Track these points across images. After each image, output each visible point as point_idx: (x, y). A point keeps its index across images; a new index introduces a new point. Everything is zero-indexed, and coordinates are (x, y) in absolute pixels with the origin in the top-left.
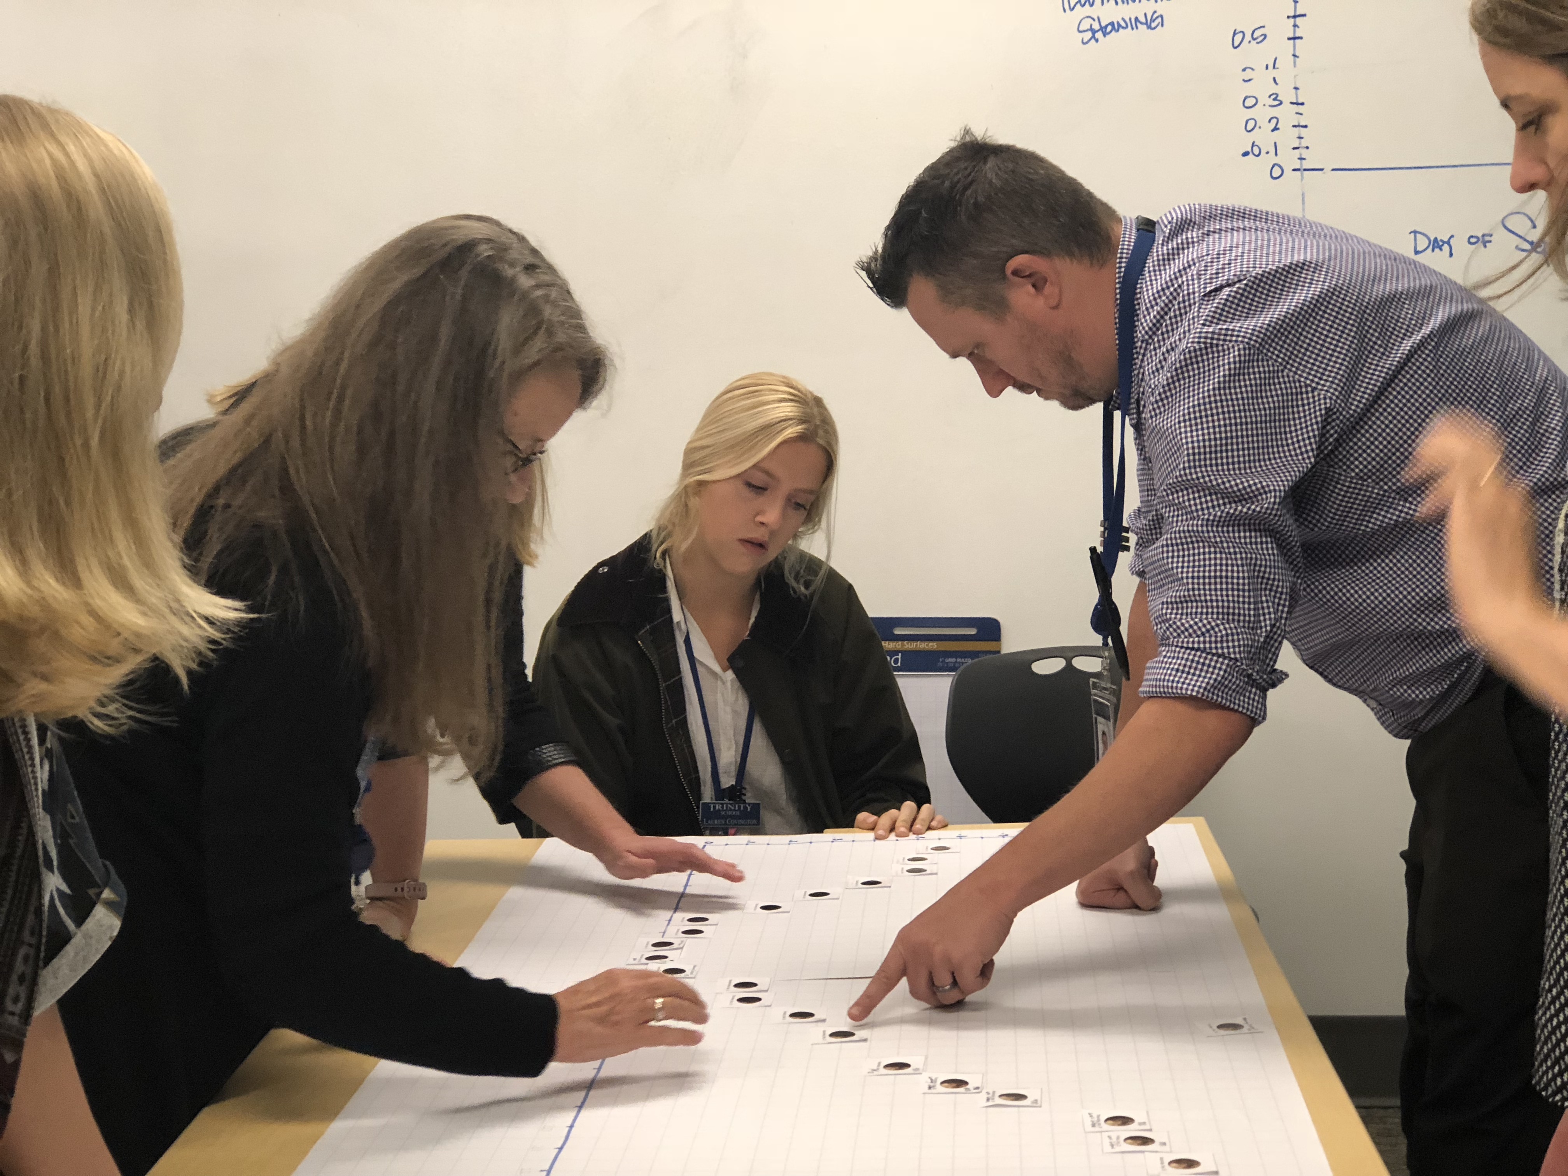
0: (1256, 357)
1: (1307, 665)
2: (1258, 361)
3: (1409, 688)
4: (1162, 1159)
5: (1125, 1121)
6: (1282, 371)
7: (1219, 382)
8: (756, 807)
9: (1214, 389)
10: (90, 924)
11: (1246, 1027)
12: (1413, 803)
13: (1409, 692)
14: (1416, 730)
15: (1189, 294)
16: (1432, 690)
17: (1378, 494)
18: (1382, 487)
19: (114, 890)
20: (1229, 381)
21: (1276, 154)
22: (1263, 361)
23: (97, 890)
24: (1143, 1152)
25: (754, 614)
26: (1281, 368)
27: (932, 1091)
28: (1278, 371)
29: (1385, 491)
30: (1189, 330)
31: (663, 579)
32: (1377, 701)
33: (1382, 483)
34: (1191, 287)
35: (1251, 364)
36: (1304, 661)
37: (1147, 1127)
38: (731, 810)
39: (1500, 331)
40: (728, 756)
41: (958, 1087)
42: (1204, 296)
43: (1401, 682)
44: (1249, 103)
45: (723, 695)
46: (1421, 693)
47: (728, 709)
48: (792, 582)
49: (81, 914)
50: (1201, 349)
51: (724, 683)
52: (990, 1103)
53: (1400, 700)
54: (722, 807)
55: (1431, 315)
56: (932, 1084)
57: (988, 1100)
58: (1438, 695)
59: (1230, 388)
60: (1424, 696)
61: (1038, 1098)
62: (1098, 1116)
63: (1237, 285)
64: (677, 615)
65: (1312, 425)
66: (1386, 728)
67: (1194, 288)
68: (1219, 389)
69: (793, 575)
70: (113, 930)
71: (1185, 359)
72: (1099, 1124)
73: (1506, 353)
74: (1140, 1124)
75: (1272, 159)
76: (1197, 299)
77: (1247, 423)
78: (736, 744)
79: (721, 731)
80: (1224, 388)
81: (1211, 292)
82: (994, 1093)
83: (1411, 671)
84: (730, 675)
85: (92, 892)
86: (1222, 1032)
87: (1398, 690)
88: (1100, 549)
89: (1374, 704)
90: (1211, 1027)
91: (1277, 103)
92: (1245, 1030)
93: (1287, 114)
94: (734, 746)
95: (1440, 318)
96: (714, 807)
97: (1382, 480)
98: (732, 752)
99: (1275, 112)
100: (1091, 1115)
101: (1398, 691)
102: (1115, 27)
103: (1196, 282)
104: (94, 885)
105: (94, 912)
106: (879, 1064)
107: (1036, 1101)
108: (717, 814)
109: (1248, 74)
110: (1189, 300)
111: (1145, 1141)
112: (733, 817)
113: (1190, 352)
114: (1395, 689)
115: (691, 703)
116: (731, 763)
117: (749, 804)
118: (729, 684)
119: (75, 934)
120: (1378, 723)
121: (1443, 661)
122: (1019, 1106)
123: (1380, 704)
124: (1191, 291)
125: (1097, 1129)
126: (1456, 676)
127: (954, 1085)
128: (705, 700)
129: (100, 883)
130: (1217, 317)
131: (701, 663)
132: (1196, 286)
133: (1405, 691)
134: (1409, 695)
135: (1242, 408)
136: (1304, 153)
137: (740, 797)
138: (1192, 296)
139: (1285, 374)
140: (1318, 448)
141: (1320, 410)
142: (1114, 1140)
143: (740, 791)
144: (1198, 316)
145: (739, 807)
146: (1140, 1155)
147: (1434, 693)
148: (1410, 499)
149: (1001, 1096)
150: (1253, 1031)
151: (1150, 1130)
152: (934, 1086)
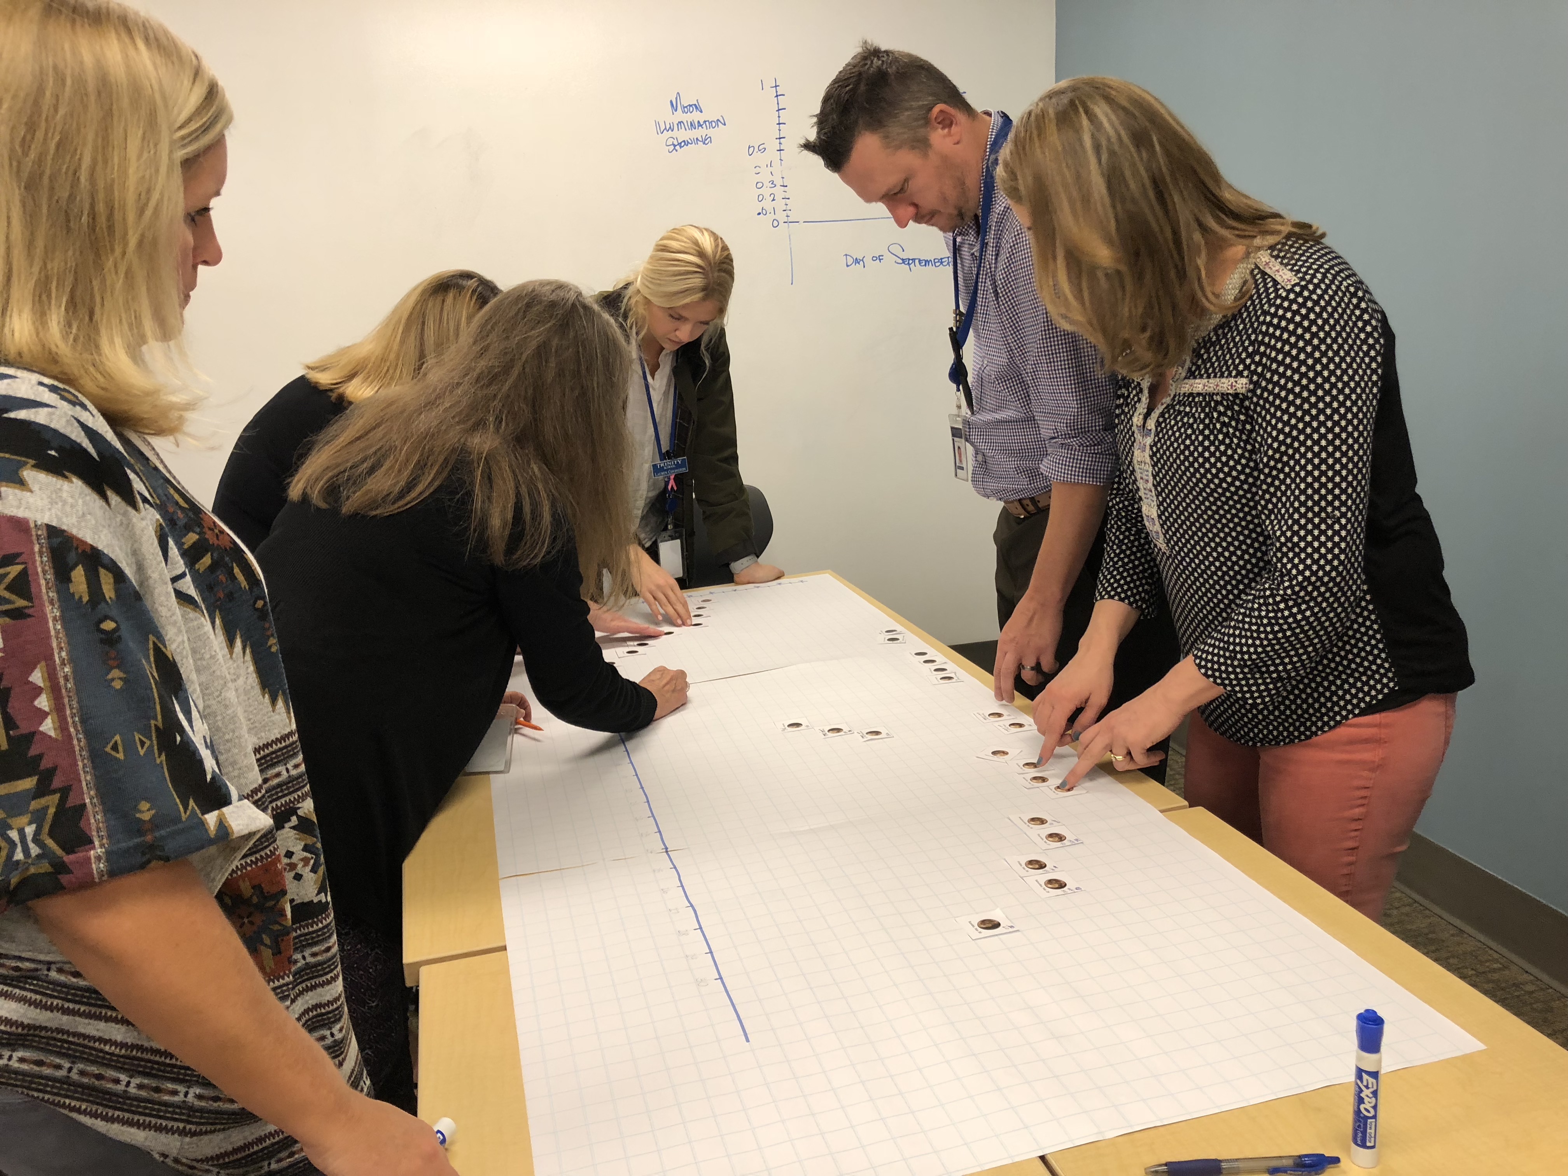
21: (775, 214)
44: (759, 185)
75: (773, 217)
91: (773, 185)
93: (779, 191)
99: (773, 191)
102: (686, 143)
109: (757, 170)
136: (789, 213)
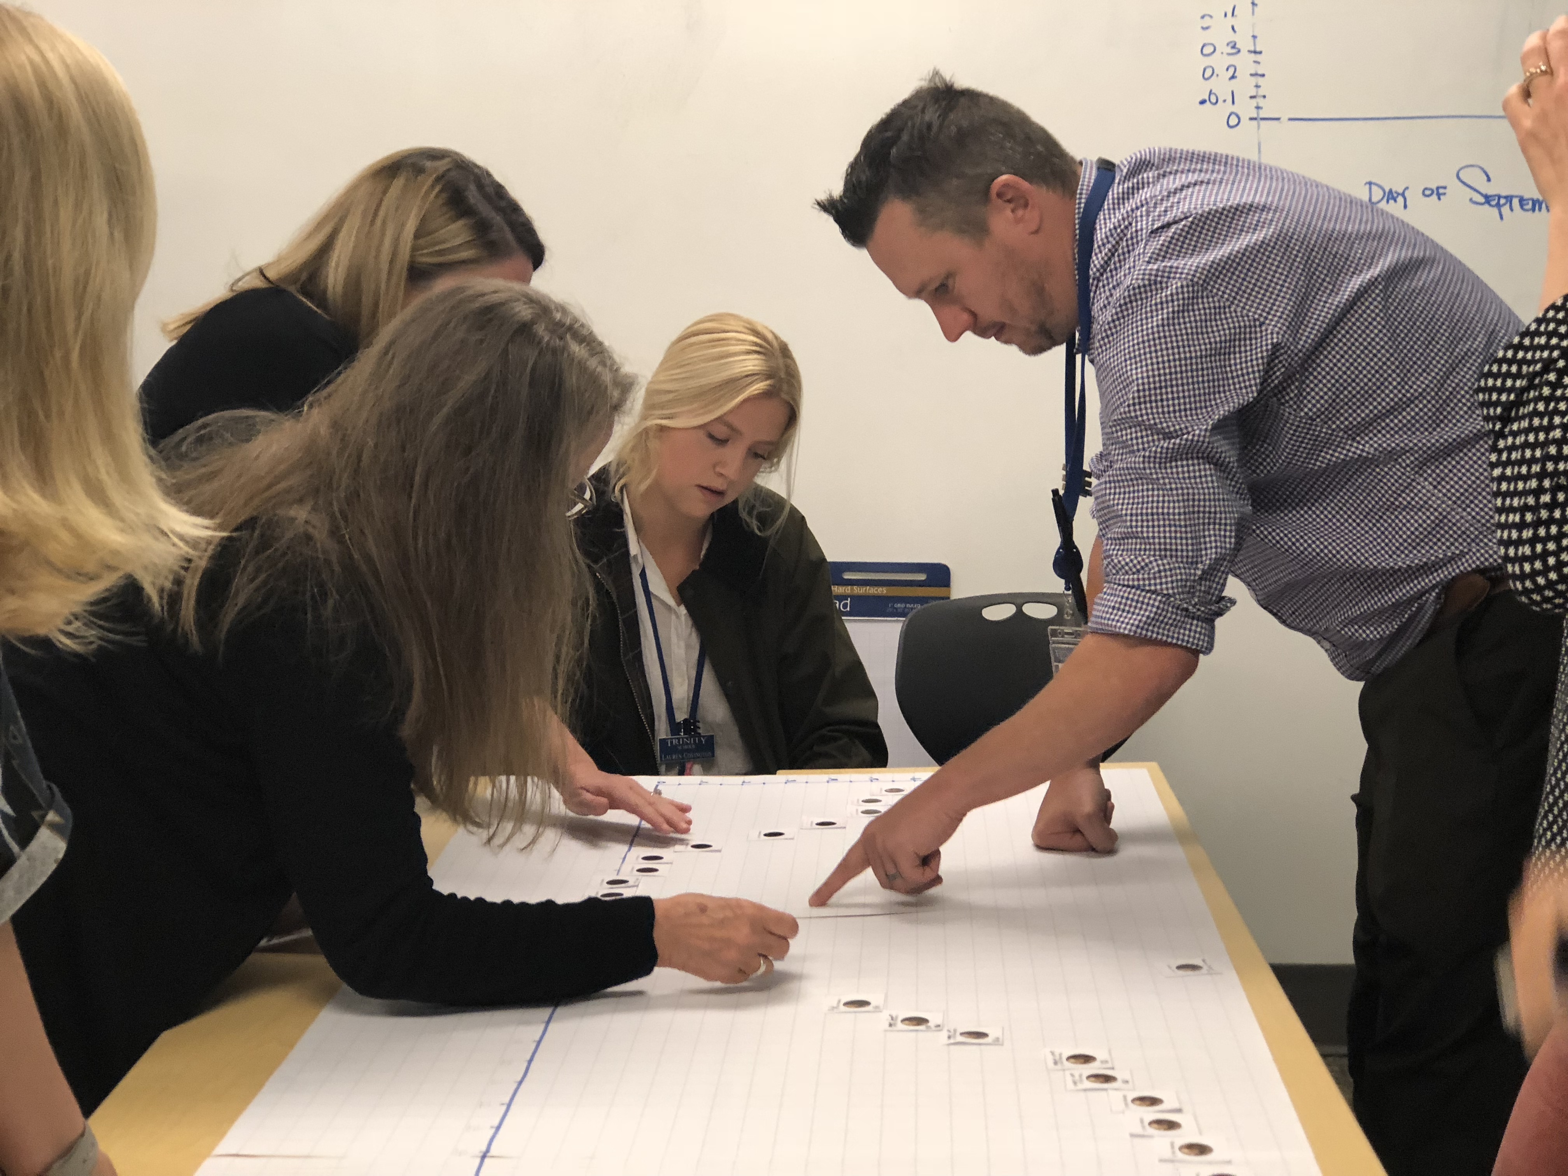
0: (1200, 294)
1: (1262, 606)
2: (1202, 297)
3: (1360, 627)
4: (1125, 1097)
5: (1086, 1059)
6: (1229, 307)
7: (1163, 319)
8: (711, 740)
9: (1158, 326)
10: (34, 846)
11: (1205, 968)
12: (1365, 746)
13: (1361, 631)
14: (1368, 673)
15: (1137, 231)
16: (1383, 630)
17: (1326, 433)
18: (1330, 427)
19: (59, 812)
20: (1173, 318)
21: (1233, 102)
22: (1208, 297)
23: (41, 812)
24: (1106, 1090)
25: (706, 545)
26: (1227, 304)
27: (893, 1028)
28: (1225, 308)
29: (1334, 430)
30: (1134, 267)
31: (620, 514)
32: (1330, 642)
33: (1330, 422)
34: (1139, 224)
35: (1195, 301)
36: (1258, 601)
37: (1109, 1065)
38: (687, 744)
39: (1453, 275)
40: (681, 691)
41: (918, 1024)
42: (1152, 232)
43: (1352, 621)
44: (1207, 51)
45: (676, 629)
46: (1372, 632)
47: (682, 644)
48: (744, 515)
49: (25, 837)
50: (1144, 286)
51: (678, 617)
52: (952, 1041)
53: (1352, 640)
54: (679, 742)
55: (1380, 255)
56: (892, 1022)
57: (949, 1037)
58: (1389, 635)
59: (1174, 325)
60: (1375, 636)
61: (1000, 1036)
62: (1060, 1055)
63: (1183, 223)
64: (634, 548)
65: (1257, 359)
66: (1338, 669)
67: (1142, 225)
68: (1163, 326)
69: (747, 510)
70: (58, 852)
71: (1129, 296)
72: (1062, 1063)
73: (1458, 295)
74: (1102, 1062)
75: (1230, 108)
76: (1144, 236)
77: (1191, 358)
78: (689, 678)
79: (674, 667)
80: (1168, 325)
81: (1157, 229)
82: (955, 1031)
83: (1362, 610)
84: (683, 610)
85: (35, 814)
86: (1181, 972)
87: (1350, 630)
88: (1061, 492)
89: (1327, 645)
90: (1169, 967)
91: (1234, 51)
92: (1204, 970)
93: (1244, 64)
94: (687, 681)
95: (1389, 259)
96: (672, 743)
97: (1330, 419)
98: (685, 687)
99: (1232, 60)
100: (1053, 1053)
101: (1348, 631)
103: (1144, 218)
104: (39, 807)
105: (38, 834)
106: (839, 1001)
107: (997, 1039)
108: (673, 749)
109: (1207, 22)
110: (1137, 236)
111: (1107, 1079)
112: (688, 751)
113: (1134, 289)
114: (1346, 629)
115: (646, 636)
116: (683, 699)
117: (704, 737)
118: (683, 618)
119: (19, 857)
120: (1331, 664)
121: (1394, 600)
122: (980, 1044)
123: (1334, 645)
124: (1139, 227)
125: (1059, 1067)
126: (1406, 616)
127: (915, 1023)
128: (660, 634)
129: (44, 805)
130: (1164, 253)
131: (656, 597)
132: (1144, 222)
133: (1356, 631)
134: (1361, 635)
135: (1186, 343)
136: (1261, 102)
137: (694, 730)
138: (1139, 233)
139: (1232, 309)
140: (1262, 384)
141: (1267, 345)
142: (1077, 1077)
143: (694, 724)
144: (1144, 253)
145: (695, 740)
146: (1104, 1093)
147: (1384, 632)
148: (1358, 438)
149: (962, 1034)
150: (1211, 971)
151: (1113, 1068)
152: (895, 1025)
